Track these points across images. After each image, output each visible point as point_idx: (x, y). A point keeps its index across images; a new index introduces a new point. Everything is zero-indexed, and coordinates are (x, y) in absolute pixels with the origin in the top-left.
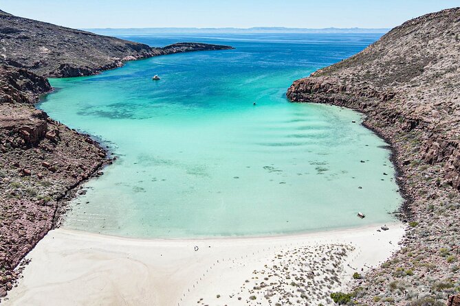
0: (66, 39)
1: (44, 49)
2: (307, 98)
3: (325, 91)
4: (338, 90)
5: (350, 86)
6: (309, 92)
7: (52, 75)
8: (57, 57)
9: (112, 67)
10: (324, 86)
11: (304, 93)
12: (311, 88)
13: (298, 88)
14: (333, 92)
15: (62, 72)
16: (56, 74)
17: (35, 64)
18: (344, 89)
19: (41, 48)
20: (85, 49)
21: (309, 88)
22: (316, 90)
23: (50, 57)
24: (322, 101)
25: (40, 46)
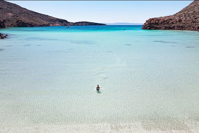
0: (24, 12)
1: (10, 14)
2: (157, 27)
3: (168, 23)
4: (176, 22)
5: (184, 19)
6: (157, 24)
7: (12, 26)
8: (16, 18)
9: (46, 26)
10: (167, 21)
11: (154, 24)
12: (158, 22)
13: (151, 22)
14: (173, 23)
15: (18, 24)
16: (14, 25)
17: (4, 20)
18: (180, 21)
19: (8, 14)
20: (34, 17)
21: (157, 22)
22: (162, 23)
23: (12, 17)
24: (166, 28)
25: (8, 12)
